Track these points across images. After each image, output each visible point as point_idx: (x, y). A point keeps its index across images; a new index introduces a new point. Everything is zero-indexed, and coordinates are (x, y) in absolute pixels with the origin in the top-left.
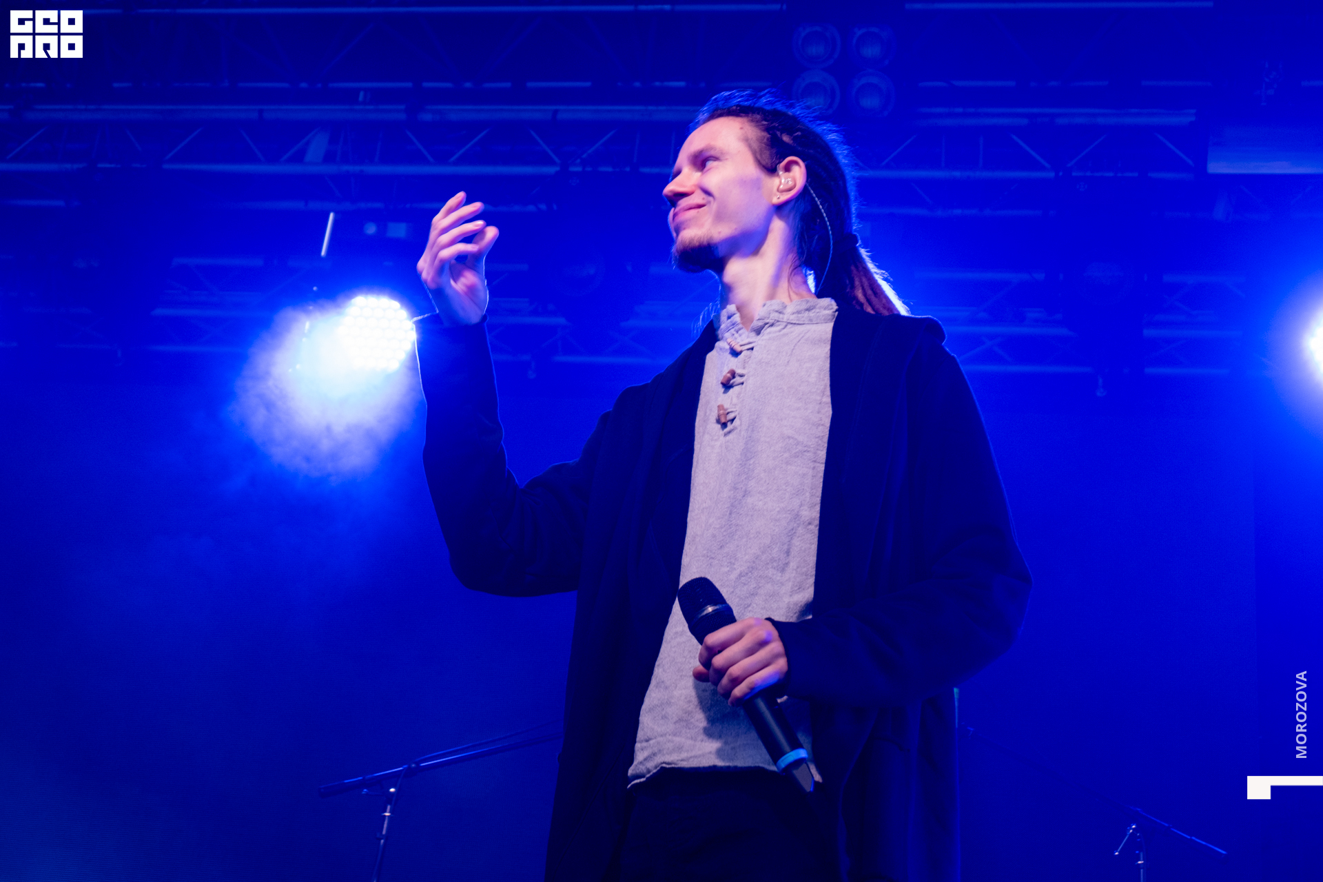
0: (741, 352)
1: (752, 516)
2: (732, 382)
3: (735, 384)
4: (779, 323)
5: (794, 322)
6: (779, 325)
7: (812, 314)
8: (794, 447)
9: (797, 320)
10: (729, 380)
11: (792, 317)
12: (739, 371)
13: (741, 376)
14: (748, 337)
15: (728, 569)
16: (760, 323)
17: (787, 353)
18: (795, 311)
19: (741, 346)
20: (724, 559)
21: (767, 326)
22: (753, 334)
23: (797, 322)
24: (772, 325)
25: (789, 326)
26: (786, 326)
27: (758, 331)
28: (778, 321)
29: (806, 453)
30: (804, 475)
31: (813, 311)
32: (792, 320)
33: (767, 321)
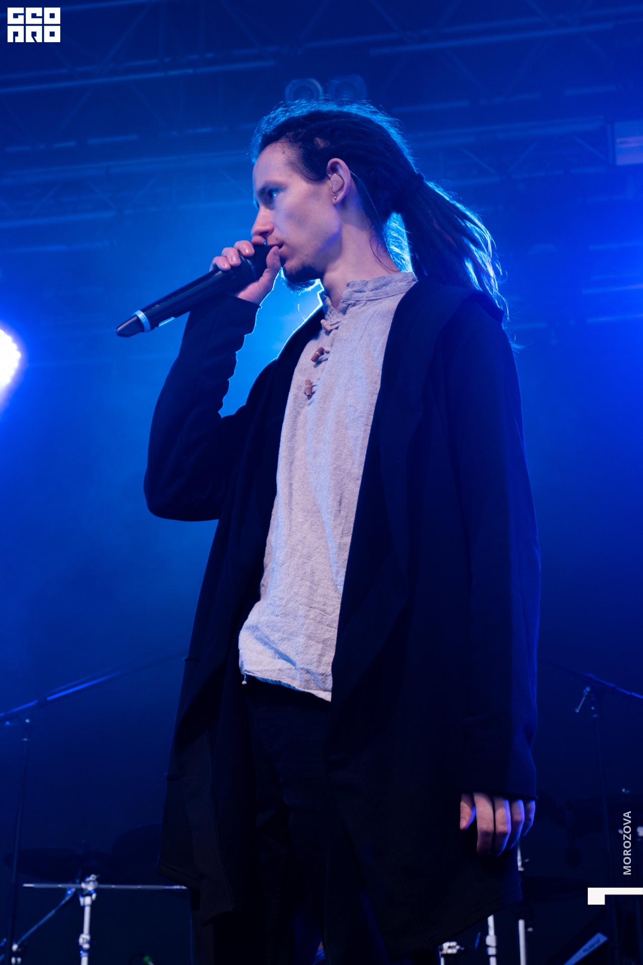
0: (331, 330)
1: (319, 472)
2: (320, 358)
3: (323, 359)
4: (360, 302)
5: (372, 299)
6: (360, 304)
7: (388, 288)
8: (353, 413)
9: (375, 296)
10: (318, 356)
11: (371, 294)
12: (326, 349)
13: (328, 352)
14: (338, 317)
15: (302, 520)
16: (344, 305)
17: (361, 329)
18: (374, 288)
19: (331, 325)
20: (299, 512)
21: (351, 306)
22: (341, 315)
23: (376, 298)
24: (354, 305)
25: (369, 303)
26: (366, 303)
27: (344, 312)
28: (359, 301)
29: (360, 419)
30: (357, 437)
31: (390, 285)
32: (371, 297)
33: (349, 302)
